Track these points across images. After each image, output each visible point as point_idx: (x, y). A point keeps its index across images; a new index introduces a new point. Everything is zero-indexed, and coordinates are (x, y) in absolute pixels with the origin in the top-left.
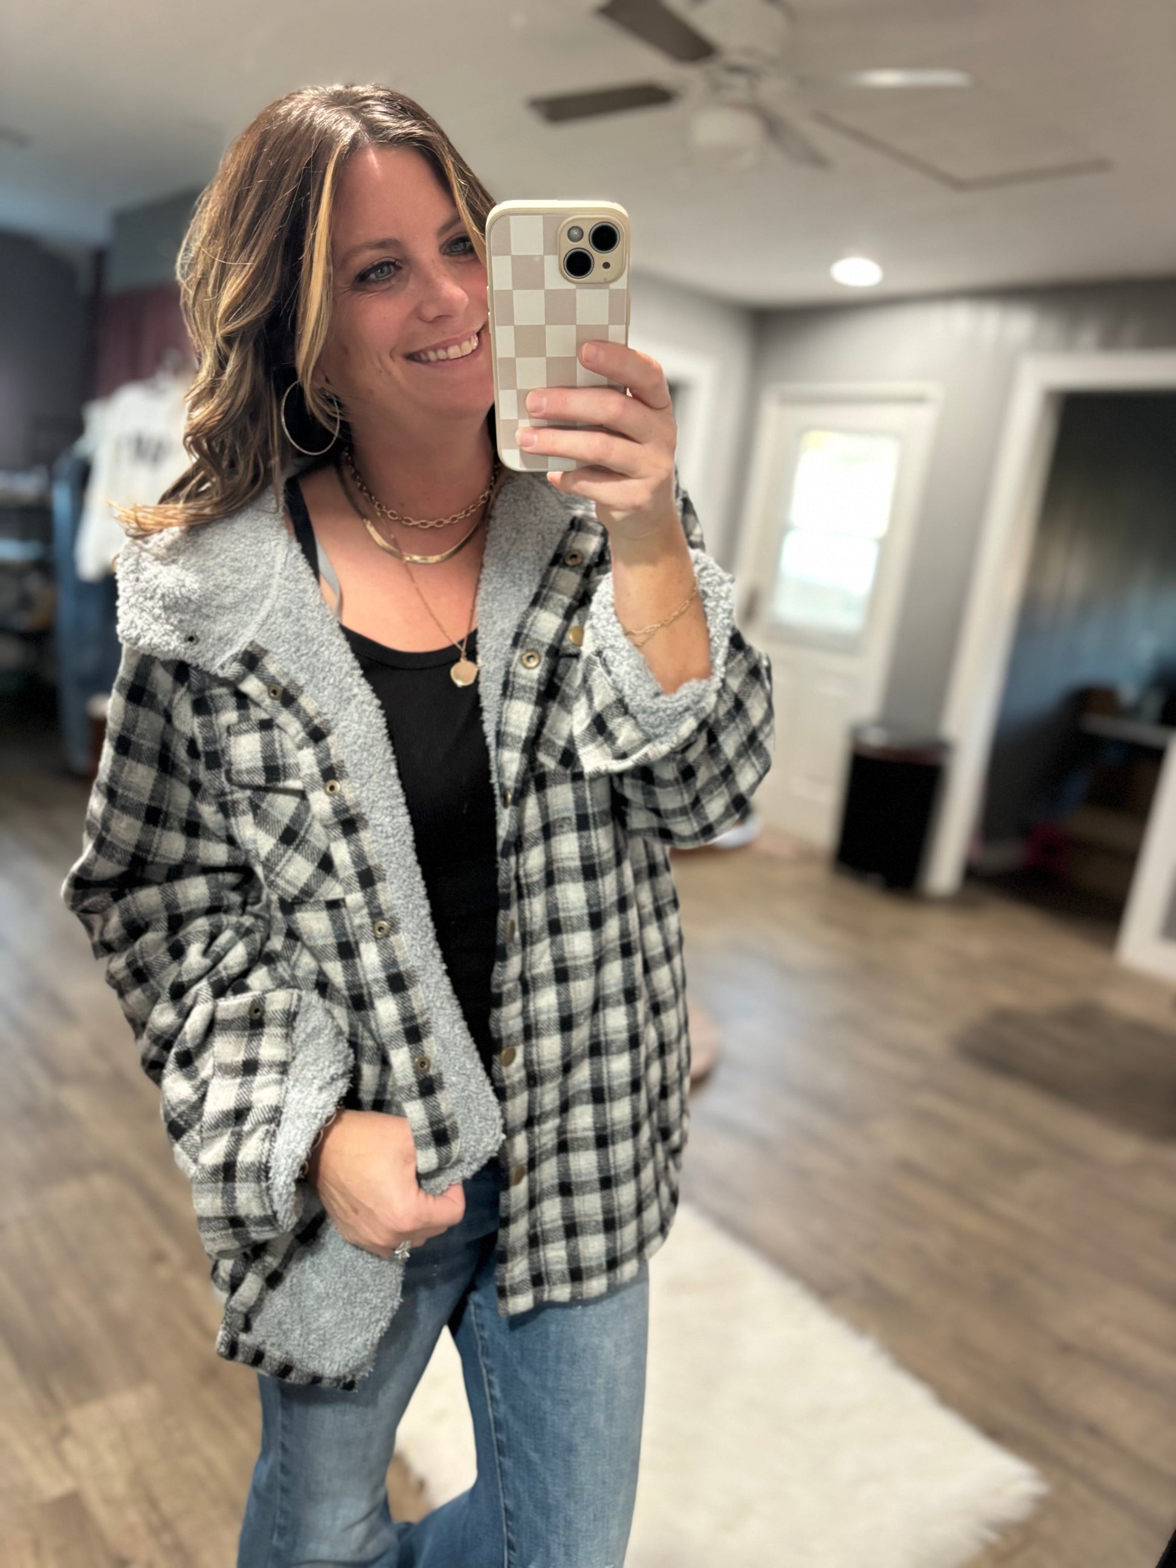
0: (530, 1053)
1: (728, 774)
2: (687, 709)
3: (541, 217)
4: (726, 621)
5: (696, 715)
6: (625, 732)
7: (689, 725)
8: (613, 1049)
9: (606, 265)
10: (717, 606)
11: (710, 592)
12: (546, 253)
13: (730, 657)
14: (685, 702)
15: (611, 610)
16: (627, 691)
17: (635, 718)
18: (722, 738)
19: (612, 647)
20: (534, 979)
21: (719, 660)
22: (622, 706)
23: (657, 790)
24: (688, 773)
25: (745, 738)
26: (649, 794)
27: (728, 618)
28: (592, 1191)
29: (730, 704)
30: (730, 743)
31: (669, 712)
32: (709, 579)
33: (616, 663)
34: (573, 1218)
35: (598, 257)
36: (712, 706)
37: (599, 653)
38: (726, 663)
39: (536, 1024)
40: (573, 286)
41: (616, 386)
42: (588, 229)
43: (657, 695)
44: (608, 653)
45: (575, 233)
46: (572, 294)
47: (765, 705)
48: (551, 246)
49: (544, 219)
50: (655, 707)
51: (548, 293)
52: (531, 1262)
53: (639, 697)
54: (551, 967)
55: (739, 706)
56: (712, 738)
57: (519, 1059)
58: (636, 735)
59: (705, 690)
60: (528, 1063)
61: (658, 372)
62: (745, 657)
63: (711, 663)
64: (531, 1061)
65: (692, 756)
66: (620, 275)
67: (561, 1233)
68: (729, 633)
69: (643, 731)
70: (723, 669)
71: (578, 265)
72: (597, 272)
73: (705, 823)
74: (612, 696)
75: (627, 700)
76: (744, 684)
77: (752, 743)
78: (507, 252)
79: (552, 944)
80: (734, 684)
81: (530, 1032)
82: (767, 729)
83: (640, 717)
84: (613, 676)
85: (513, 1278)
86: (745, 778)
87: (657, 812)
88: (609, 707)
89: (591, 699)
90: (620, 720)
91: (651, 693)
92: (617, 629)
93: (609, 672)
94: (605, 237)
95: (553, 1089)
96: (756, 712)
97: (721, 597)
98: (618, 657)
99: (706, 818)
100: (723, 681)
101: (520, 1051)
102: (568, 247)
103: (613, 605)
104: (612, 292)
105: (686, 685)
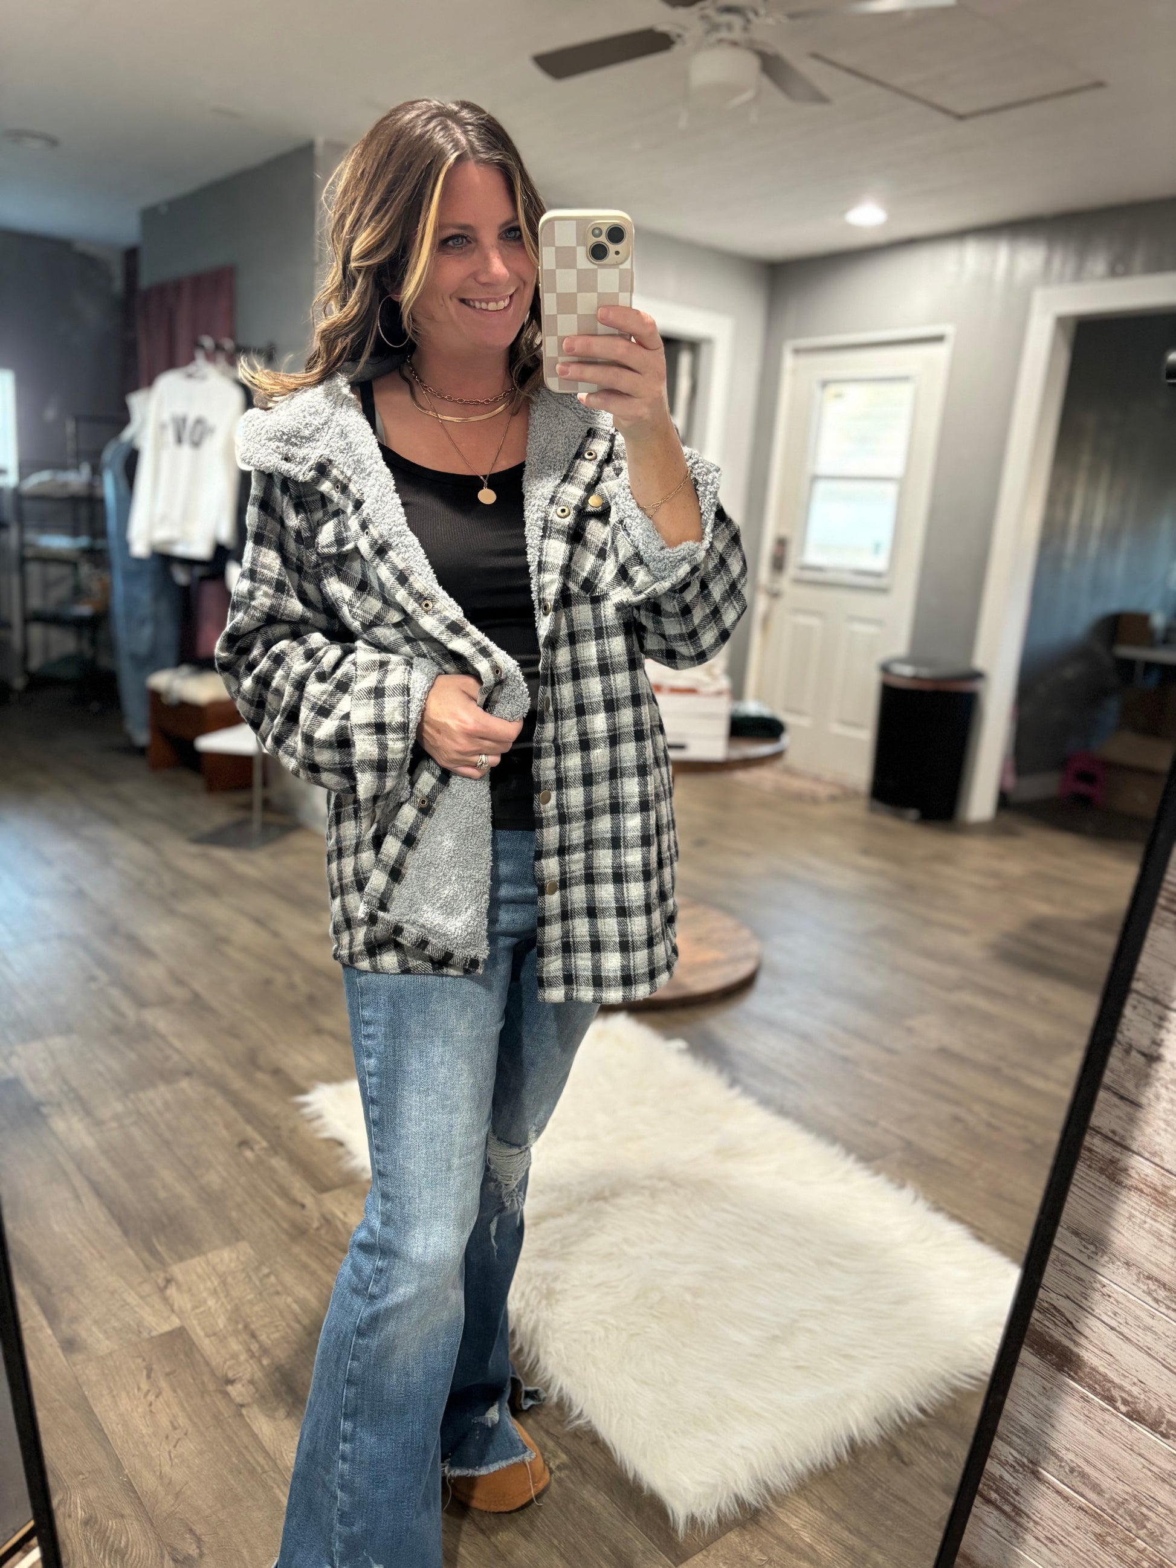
0: (561, 799)
1: (716, 614)
2: (684, 559)
3: (574, 222)
4: (712, 500)
5: (690, 562)
6: (640, 576)
7: (684, 569)
8: (628, 809)
9: (617, 253)
10: (705, 490)
11: (700, 480)
12: (578, 245)
13: (716, 526)
14: (683, 553)
15: (628, 490)
16: (641, 547)
17: (647, 566)
18: (711, 586)
19: (629, 516)
20: (564, 744)
21: (708, 529)
22: (638, 558)
23: (663, 619)
24: (686, 611)
25: (727, 587)
26: (658, 623)
27: (714, 498)
28: (610, 916)
29: (716, 561)
30: (717, 590)
31: (671, 559)
32: (699, 471)
33: (633, 528)
34: (597, 937)
35: (612, 248)
36: (702, 558)
37: (621, 522)
38: (713, 531)
39: (566, 778)
40: (596, 267)
41: (625, 335)
42: (605, 229)
43: (662, 548)
44: (627, 521)
45: (597, 232)
46: (595, 271)
47: (741, 563)
48: (581, 240)
49: (577, 225)
50: (662, 556)
51: (579, 271)
52: (564, 964)
53: (651, 550)
54: (577, 738)
55: (723, 562)
56: (704, 586)
57: (553, 801)
58: (647, 579)
59: (697, 548)
60: (559, 806)
61: (651, 324)
62: (726, 526)
63: (703, 532)
64: (562, 805)
65: (689, 596)
66: (626, 259)
67: (588, 946)
68: (714, 509)
69: (653, 575)
70: (711, 535)
71: (598, 252)
72: (611, 257)
73: (700, 650)
74: (631, 551)
75: (642, 553)
76: (727, 546)
77: (733, 591)
78: (553, 245)
79: (578, 722)
80: (720, 546)
81: (561, 783)
82: (743, 581)
83: (651, 565)
84: (631, 537)
85: (548, 972)
86: (729, 616)
87: (663, 636)
88: (629, 559)
89: (617, 555)
90: (637, 568)
91: (658, 547)
92: (633, 504)
93: (629, 535)
94: (616, 234)
95: (579, 828)
96: (735, 567)
97: (707, 484)
98: (634, 524)
99: (701, 646)
100: (711, 543)
101: (554, 794)
102: (592, 240)
103: (629, 487)
104: (621, 270)
105: (684, 543)
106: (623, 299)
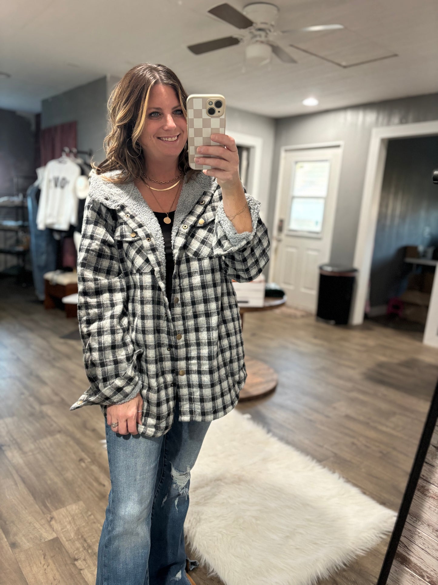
1: (257, 262)
2: (244, 238)
4: (256, 216)
5: (246, 240)
6: (226, 244)
7: (244, 243)
9: (219, 112)
10: (254, 211)
11: (252, 207)
12: (203, 108)
13: (258, 226)
14: (244, 236)
15: (223, 209)
16: (227, 233)
17: (229, 240)
18: (255, 250)
19: (223, 220)
21: (255, 227)
22: (225, 237)
23: (235, 262)
24: (245, 260)
25: (262, 251)
26: (233, 263)
27: (257, 215)
29: (258, 240)
30: (257, 252)
31: (239, 238)
32: (252, 204)
33: (224, 225)
35: (217, 110)
36: (251, 239)
37: (219, 222)
38: (256, 228)
39: (188, 329)
40: (210, 117)
41: (222, 145)
42: (214, 102)
43: (236, 233)
44: (222, 222)
45: (211, 103)
46: (210, 119)
48: (204, 106)
49: (202, 99)
50: (235, 237)
51: (203, 119)
52: (190, 406)
53: (230, 234)
54: (192, 314)
55: (260, 241)
56: (252, 250)
57: (183, 339)
58: (229, 245)
59: (250, 234)
61: (234, 141)
62: (262, 226)
63: (252, 228)
65: (246, 254)
66: (223, 114)
67: (199, 400)
68: (257, 219)
69: (231, 244)
70: (256, 230)
71: (211, 112)
72: (216, 114)
73: (250, 276)
74: (223, 234)
75: (227, 235)
76: (262, 235)
77: (264, 253)
78: (193, 109)
80: (259, 234)
81: (186, 331)
82: (268, 249)
83: (231, 240)
84: (223, 228)
85: (183, 408)
86: (262, 263)
87: (235, 269)
88: (222, 237)
89: (217, 235)
90: (225, 241)
91: (234, 233)
92: (224, 215)
93: (222, 227)
94: (219, 104)
96: (265, 244)
97: (255, 209)
98: (225, 223)
99: (250, 275)
100: (256, 233)
101: (183, 336)
102: (209, 107)
104: (221, 119)
105: (245, 232)
106: (221, 131)
